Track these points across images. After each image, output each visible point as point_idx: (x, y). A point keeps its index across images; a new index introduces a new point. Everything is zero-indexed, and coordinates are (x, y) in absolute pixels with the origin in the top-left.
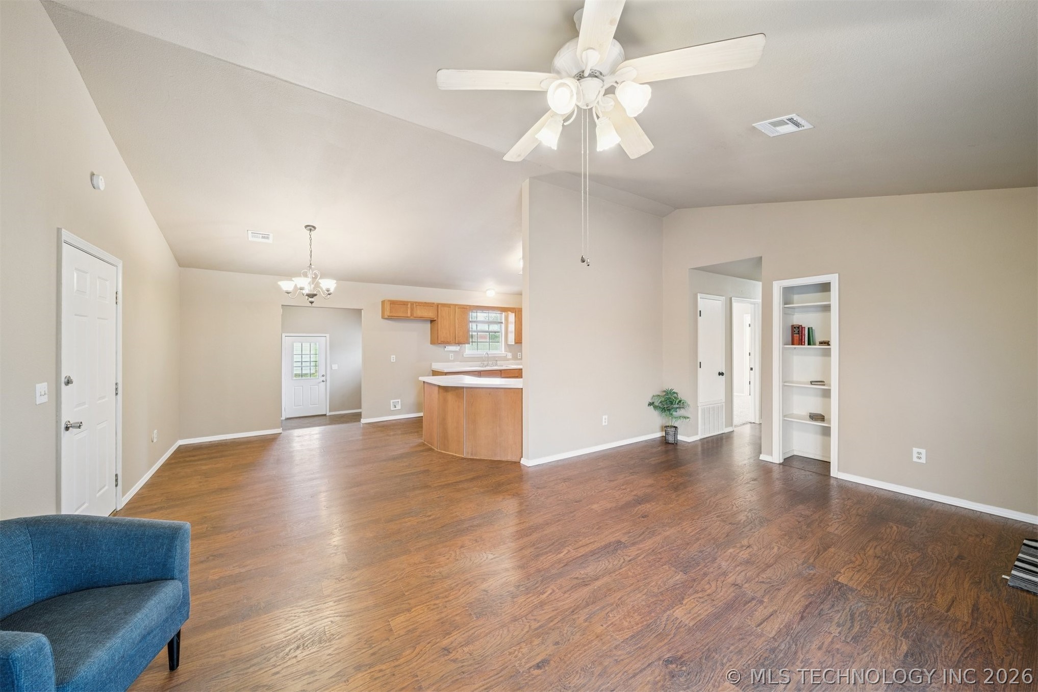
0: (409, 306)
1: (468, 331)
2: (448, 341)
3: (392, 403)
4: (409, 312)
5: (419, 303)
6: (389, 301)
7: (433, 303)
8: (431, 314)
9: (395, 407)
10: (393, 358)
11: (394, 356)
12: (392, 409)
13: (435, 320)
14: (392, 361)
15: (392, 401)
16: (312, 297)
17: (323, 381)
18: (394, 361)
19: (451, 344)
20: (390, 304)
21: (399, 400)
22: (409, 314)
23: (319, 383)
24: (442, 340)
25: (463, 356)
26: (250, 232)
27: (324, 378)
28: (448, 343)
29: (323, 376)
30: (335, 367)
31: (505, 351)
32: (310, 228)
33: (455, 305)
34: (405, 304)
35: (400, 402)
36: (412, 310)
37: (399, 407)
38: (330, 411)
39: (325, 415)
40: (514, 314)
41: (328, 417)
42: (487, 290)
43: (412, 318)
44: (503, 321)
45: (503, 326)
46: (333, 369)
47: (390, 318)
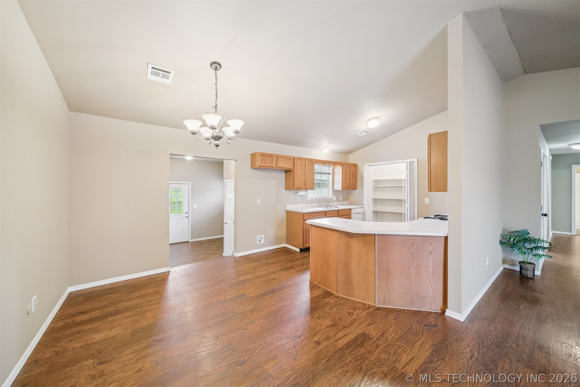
0: (275, 158)
1: (314, 180)
2: (301, 187)
3: (258, 239)
4: (274, 163)
5: (282, 156)
6: (260, 153)
7: (291, 157)
8: (288, 166)
9: (260, 242)
10: (259, 201)
11: (260, 200)
12: (258, 244)
13: (292, 170)
14: (258, 204)
15: (258, 237)
16: (218, 140)
17: (186, 217)
18: (260, 204)
19: (303, 189)
20: (261, 156)
21: (263, 236)
22: (274, 166)
23: (184, 218)
24: (297, 187)
25: (306, 199)
26: (150, 66)
27: (187, 215)
28: (300, 189)
29: (186, 213)
30: (195, 206)
31: (332, 195)
32: (216, 65)
33: (305, 159)
34: (271, 156)
35: (264, 238)
36: (277, 161)
37: (263, 242)
38: (191, 239)
39: (188, 242)
40: (341, 167)
41: (190, 244)
42: (324, 148)
43: (276, 168)
44: (331, 172)
45: (331, 176)
46: (193, 207)
47: (261, 168)
